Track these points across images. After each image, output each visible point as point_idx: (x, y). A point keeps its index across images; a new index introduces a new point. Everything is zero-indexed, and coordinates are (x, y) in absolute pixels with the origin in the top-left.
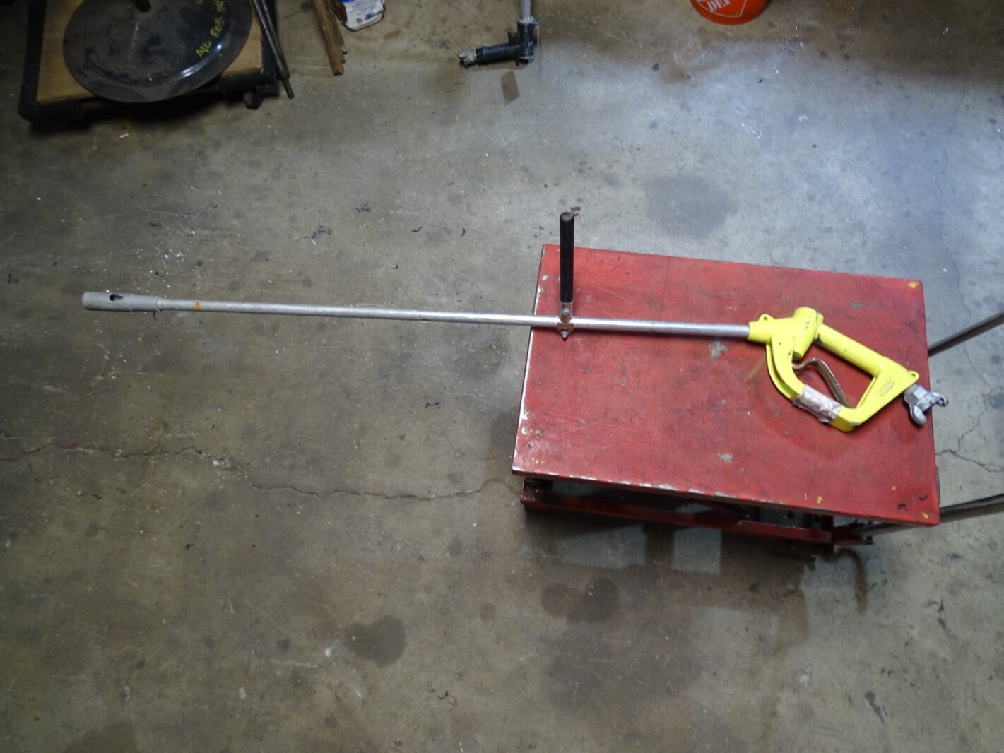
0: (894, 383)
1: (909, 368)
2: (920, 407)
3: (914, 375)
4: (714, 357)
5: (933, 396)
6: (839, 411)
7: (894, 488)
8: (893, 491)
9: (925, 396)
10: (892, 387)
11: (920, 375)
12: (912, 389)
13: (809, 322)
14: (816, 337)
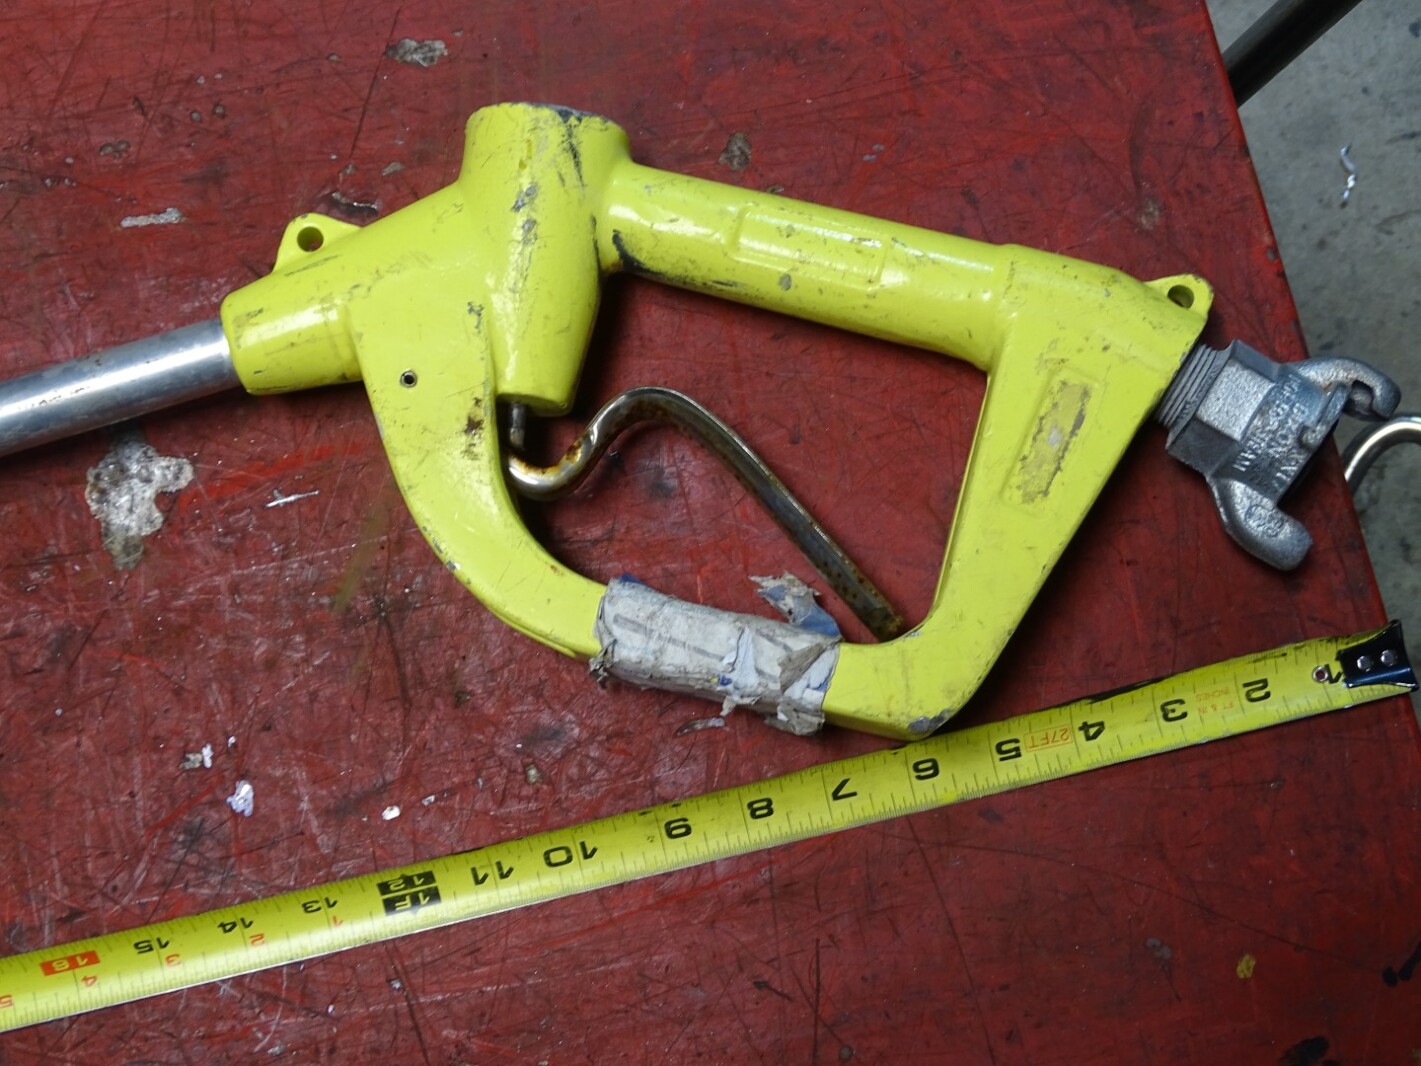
0: (1086, 393)
1: (1141, 269)
2: (1258, 477)
3: (1180, 296)
4: (129, 546)
5: (1308, 388)
6: (823, 686)
7: (1245, 967)
8: (1245, 981)
9: (1261, 411)
10: (1079, 420)
11: (1211, 282)
12: (1190, 387)
13: (532, 192)
14: (611, 255)
